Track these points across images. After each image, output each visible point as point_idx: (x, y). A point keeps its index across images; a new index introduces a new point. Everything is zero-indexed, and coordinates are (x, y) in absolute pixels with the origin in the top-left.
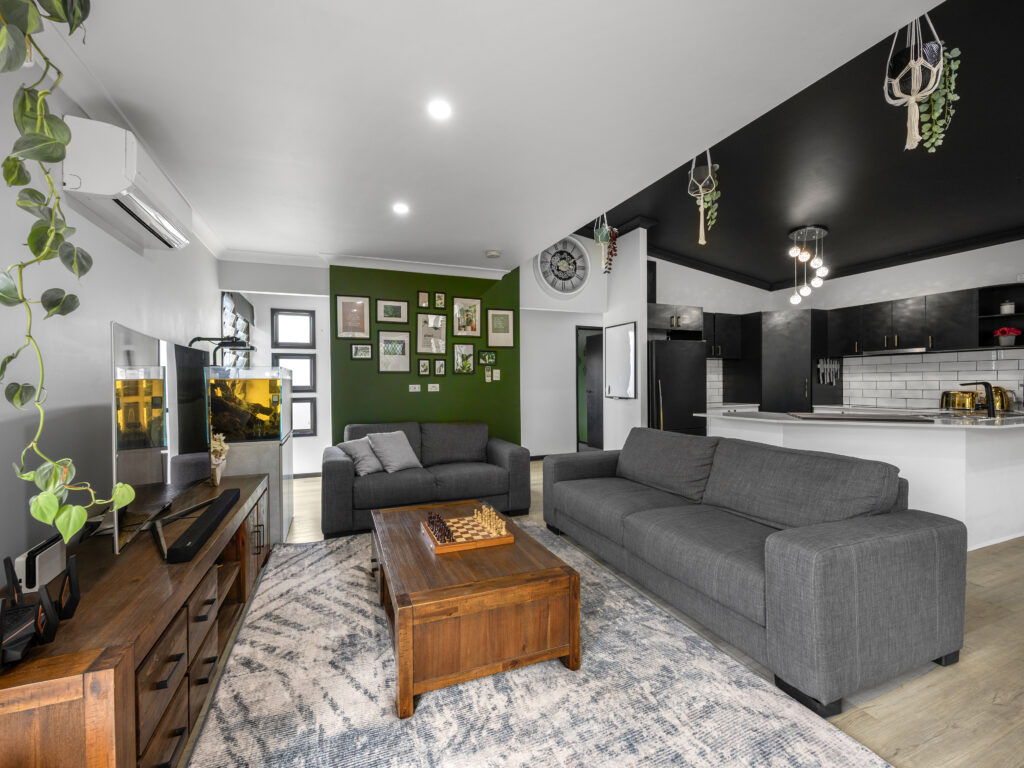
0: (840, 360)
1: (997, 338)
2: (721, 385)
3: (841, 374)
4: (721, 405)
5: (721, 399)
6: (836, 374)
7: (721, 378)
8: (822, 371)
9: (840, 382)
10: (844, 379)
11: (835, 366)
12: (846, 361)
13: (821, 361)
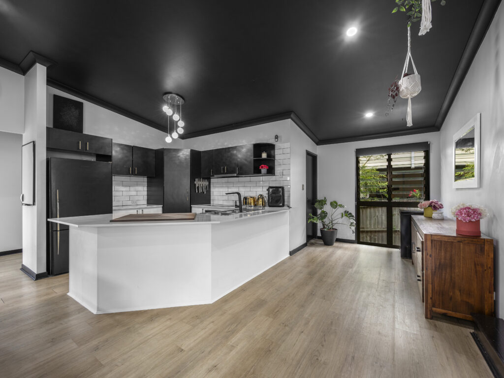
0: (209, 179)
1: (260, 170)
2: (146, 193)
3: (210, 187)
4: (146, 206)
5: (145, 202)
6: (206, 187)
7: (146, 189)
8: (197, 186)
9: (209, 192)
10: (212, 190)
11: (206, 183)
12: (212, 180)
13: (197, 180)
